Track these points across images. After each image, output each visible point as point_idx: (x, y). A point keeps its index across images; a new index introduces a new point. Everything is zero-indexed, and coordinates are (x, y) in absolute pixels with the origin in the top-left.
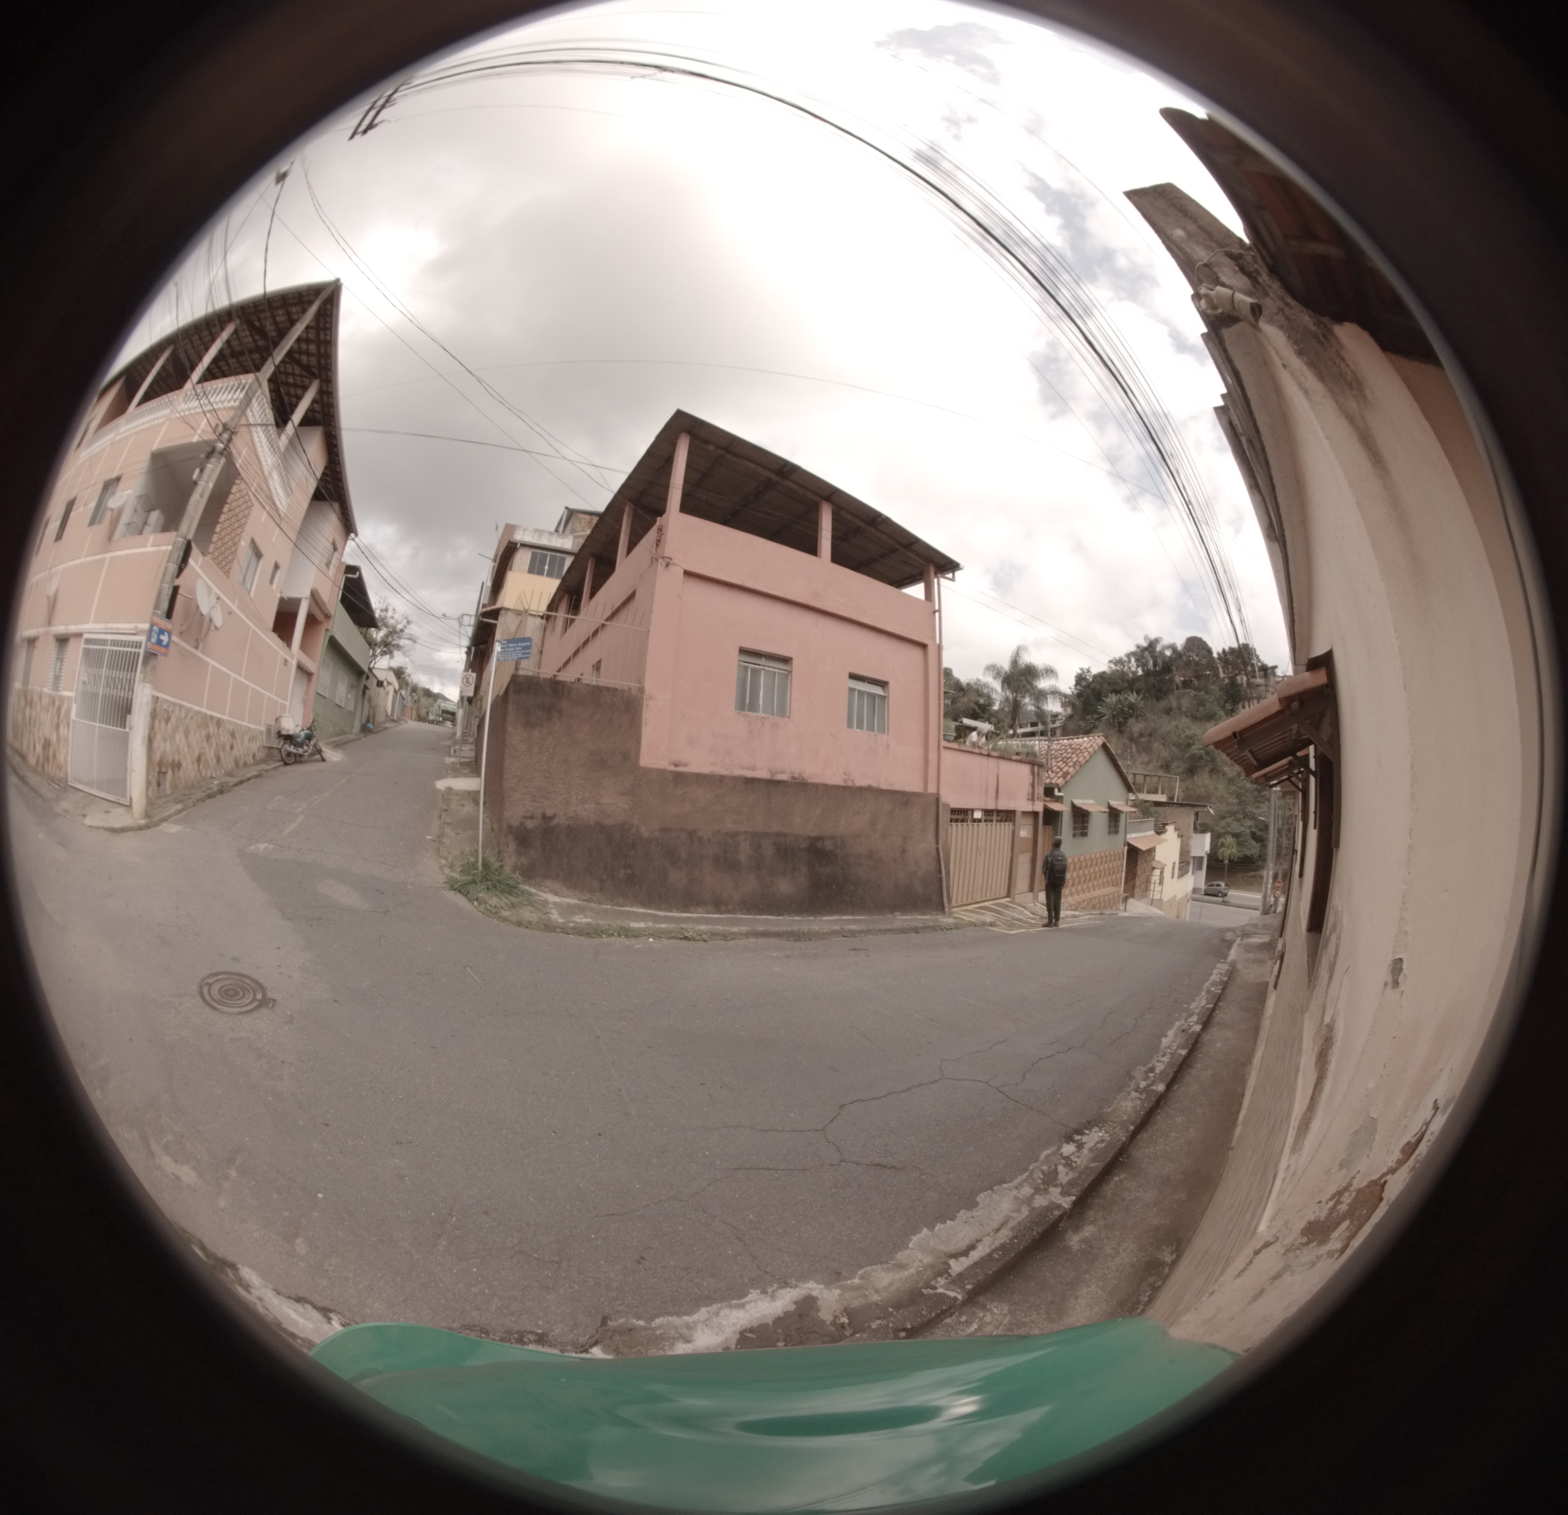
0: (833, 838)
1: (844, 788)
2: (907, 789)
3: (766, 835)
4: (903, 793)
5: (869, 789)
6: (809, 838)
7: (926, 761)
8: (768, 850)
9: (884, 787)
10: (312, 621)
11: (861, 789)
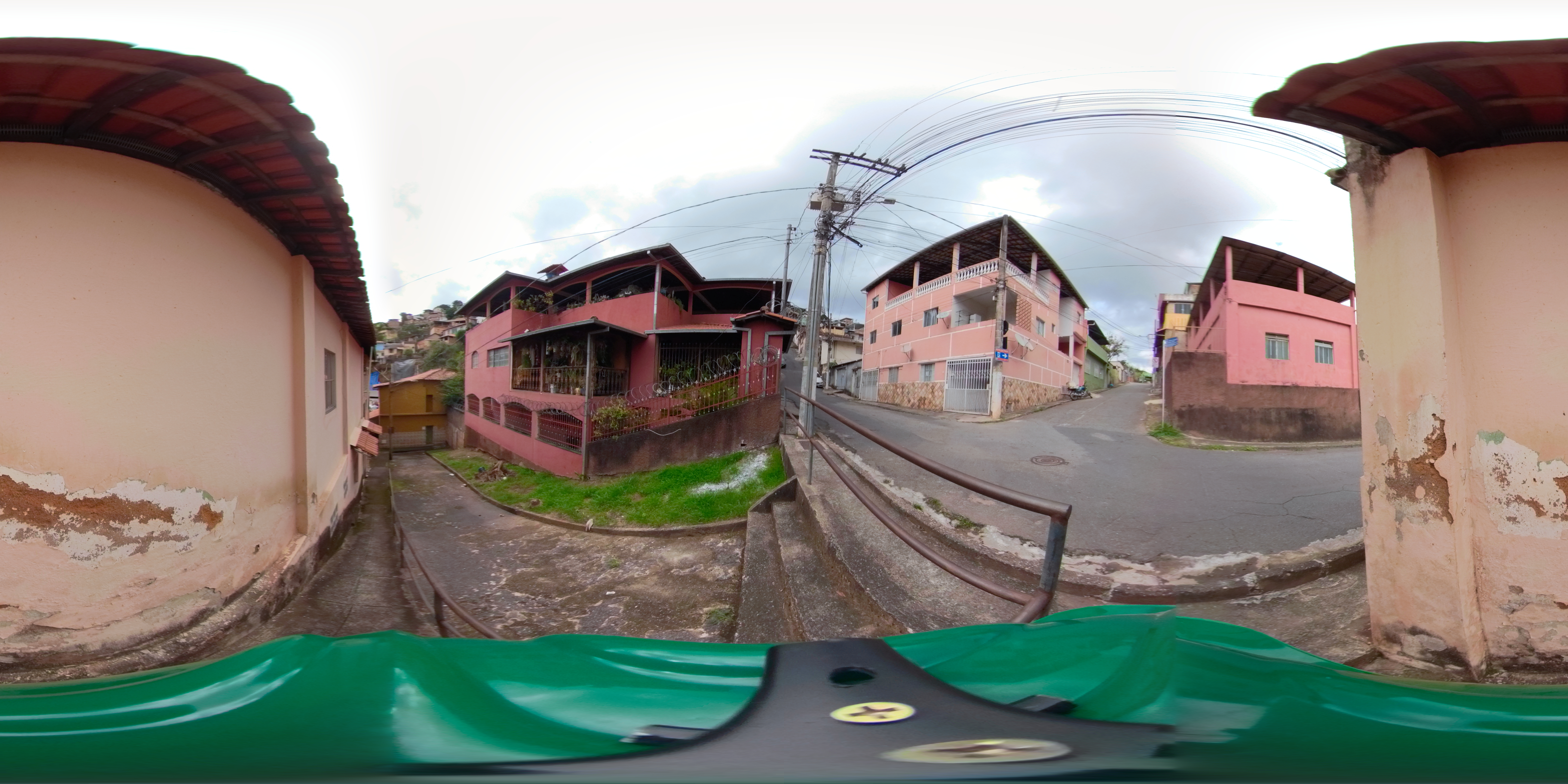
0: (1312, 409)
1: (1316, 388)
2: (1345, 387)
3: (1282, 409)
4: (1343, 389)
5: (1327, 388)
6: (1301, 409)
7: (1353, 375)
8: (1284, 415)
9: (1334, 386)
10: (1077, 345)
11: (1323, 388)
